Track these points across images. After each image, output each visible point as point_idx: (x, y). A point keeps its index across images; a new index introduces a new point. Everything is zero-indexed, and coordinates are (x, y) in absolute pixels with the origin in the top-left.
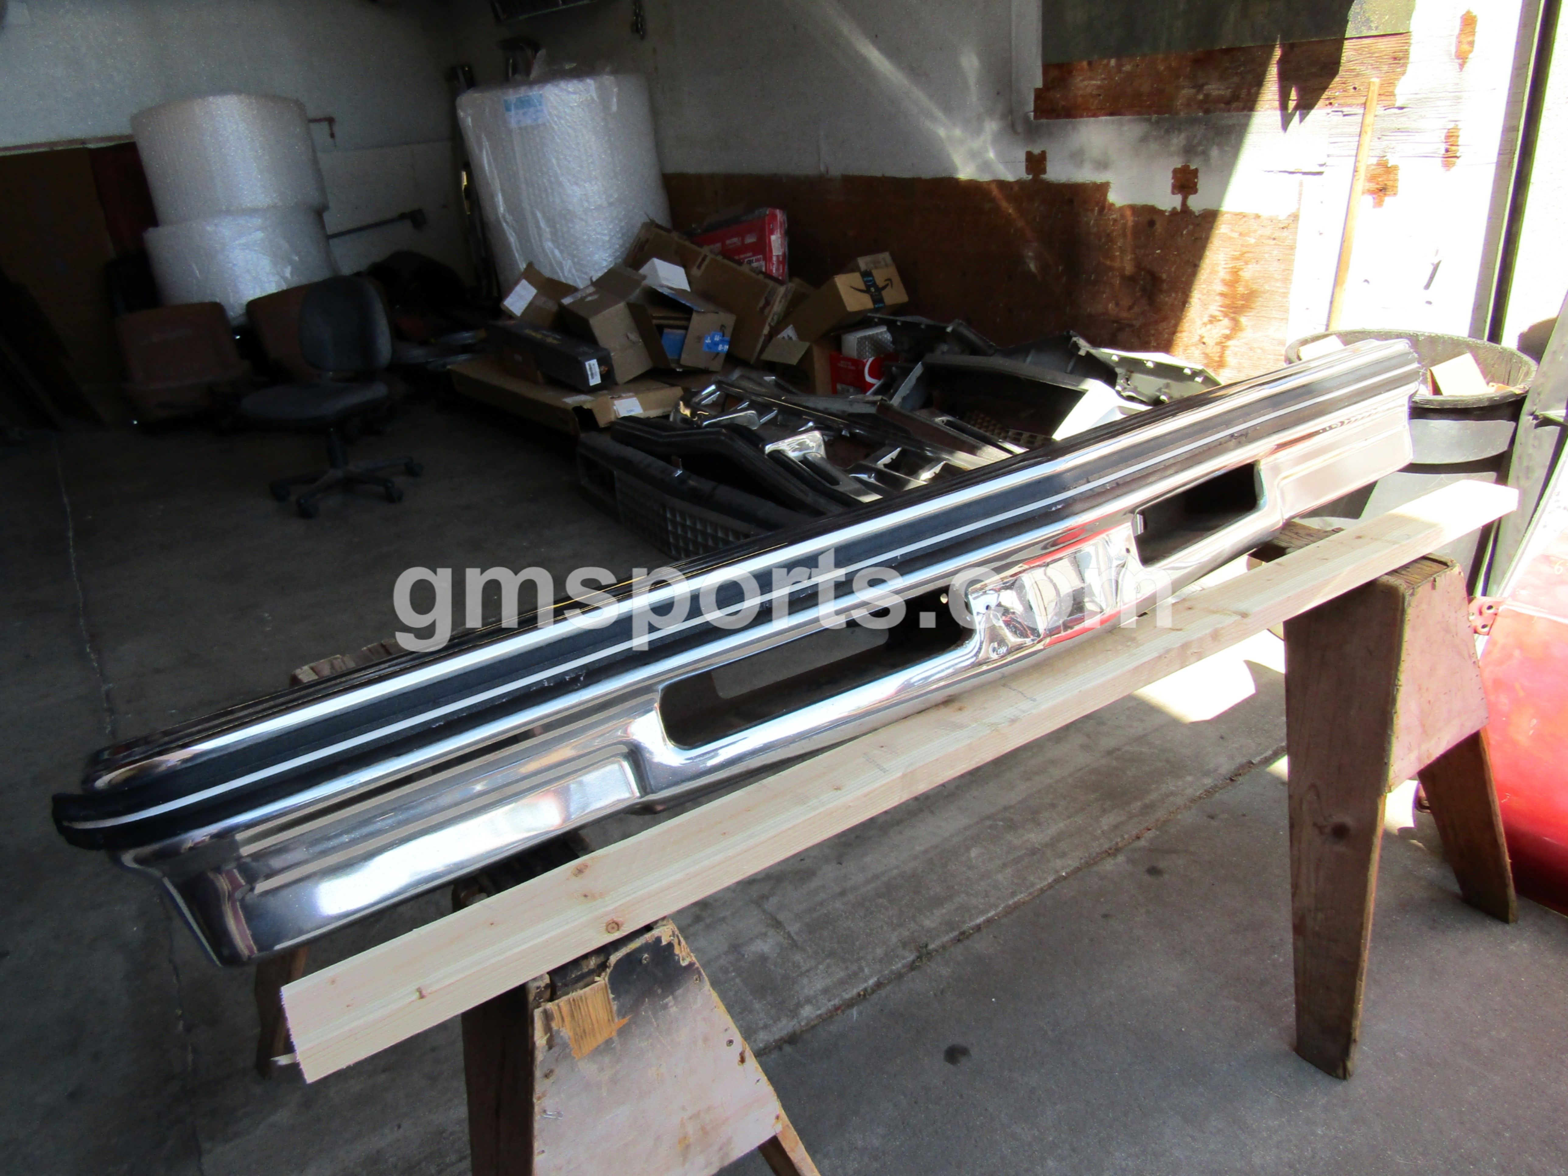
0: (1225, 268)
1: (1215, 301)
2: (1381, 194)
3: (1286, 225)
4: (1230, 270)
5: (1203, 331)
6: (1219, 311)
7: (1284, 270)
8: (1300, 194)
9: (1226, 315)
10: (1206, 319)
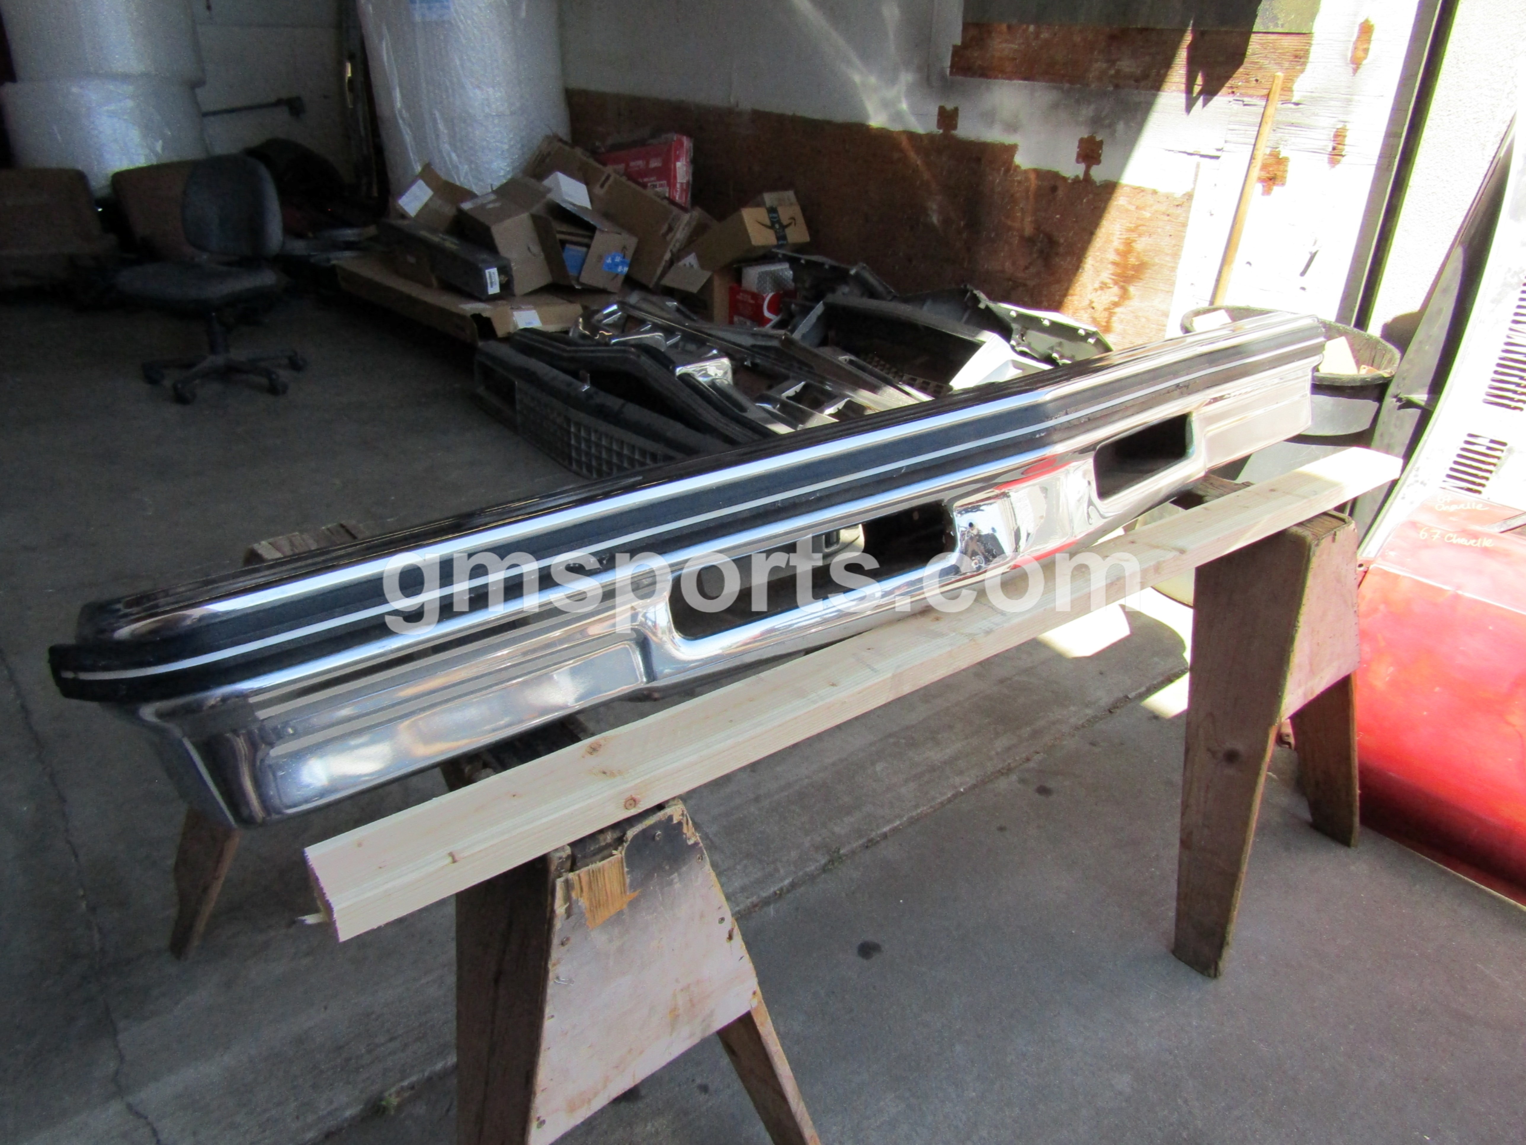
0: (1120, 239)
1: (1108, 269)
2: (1271, 183)
3: (1181, 203)
4: (1123, 241)
5: (1093, 296)
6: (1110, 278)
7: (1174, 246)
8: (1196, 175)
9: (1116, 283)
10: (1097, 285)
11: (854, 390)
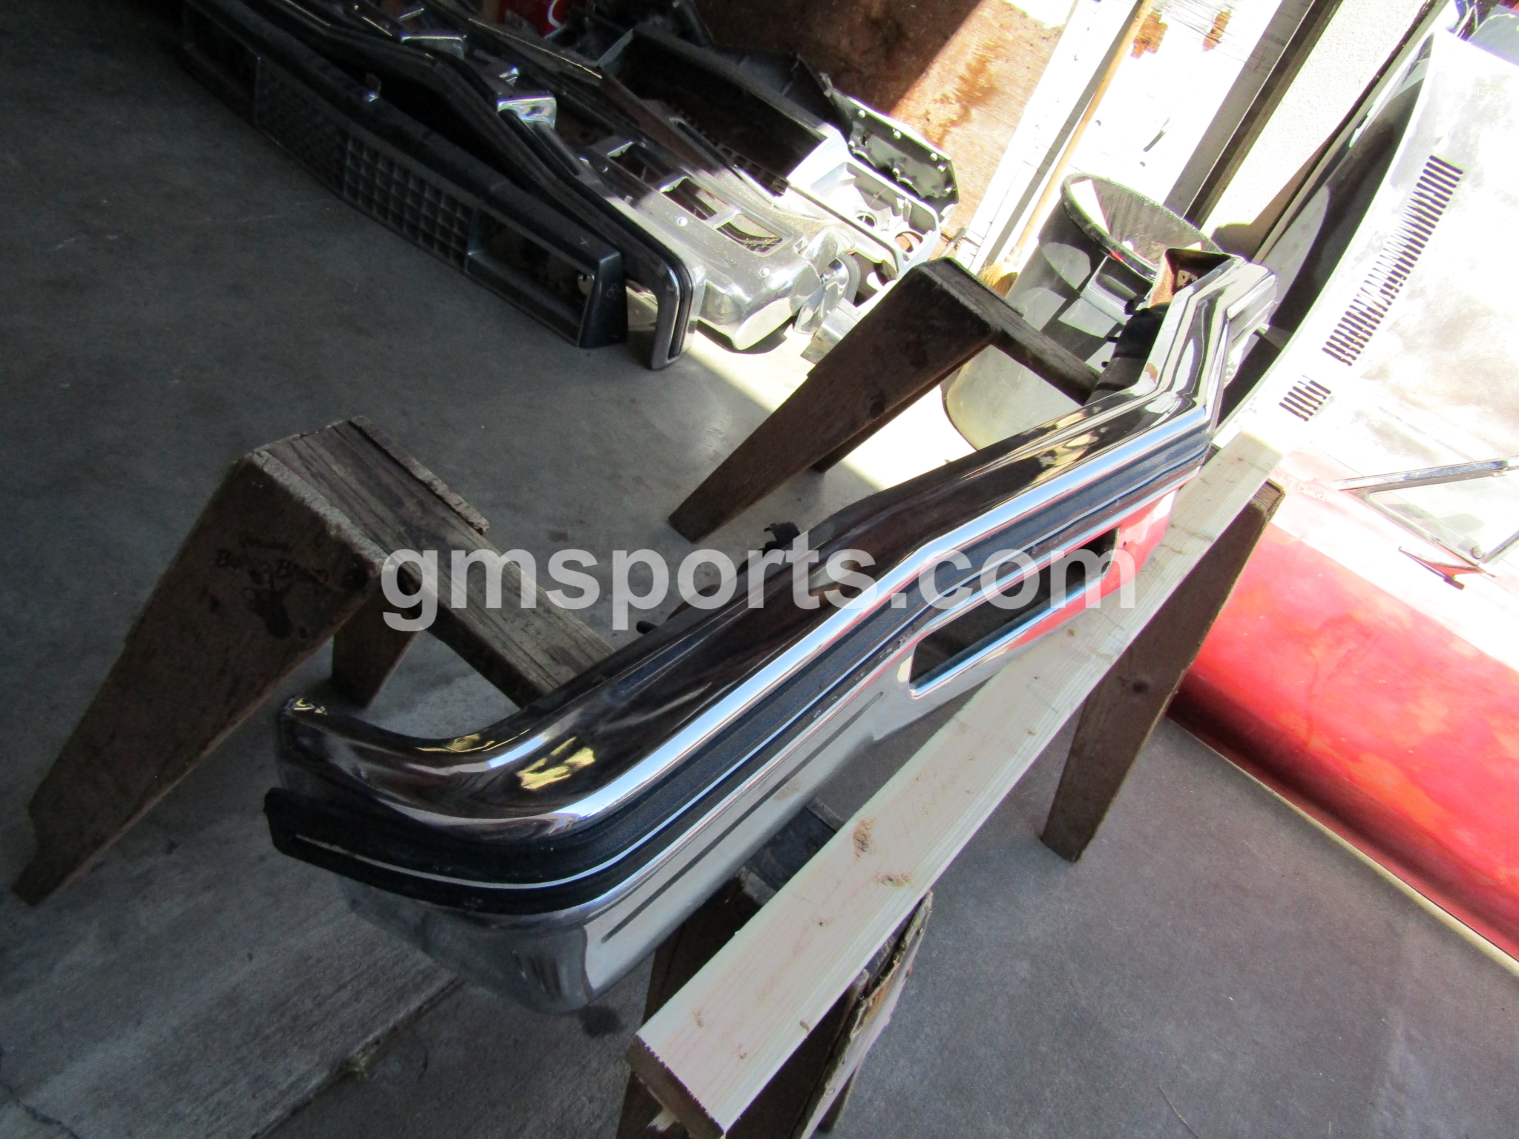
0: (975, 53)
1: (954, 82)
2: (1143, 46)
3: (1047, 36)
4: (979, 58)
5: (932, 108)
6: (954, 93)
7: (1029, 80)
8: (1072, 11)
9: (959, 100)
10: (938, 96)
11: (694, 169)
